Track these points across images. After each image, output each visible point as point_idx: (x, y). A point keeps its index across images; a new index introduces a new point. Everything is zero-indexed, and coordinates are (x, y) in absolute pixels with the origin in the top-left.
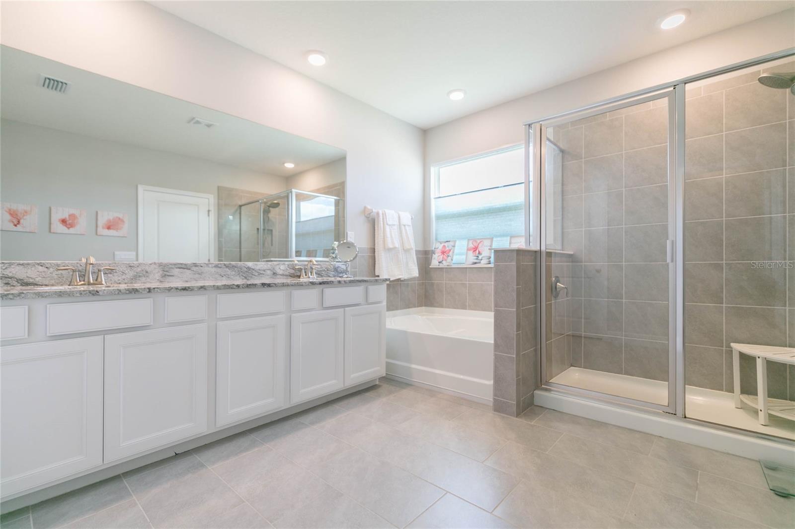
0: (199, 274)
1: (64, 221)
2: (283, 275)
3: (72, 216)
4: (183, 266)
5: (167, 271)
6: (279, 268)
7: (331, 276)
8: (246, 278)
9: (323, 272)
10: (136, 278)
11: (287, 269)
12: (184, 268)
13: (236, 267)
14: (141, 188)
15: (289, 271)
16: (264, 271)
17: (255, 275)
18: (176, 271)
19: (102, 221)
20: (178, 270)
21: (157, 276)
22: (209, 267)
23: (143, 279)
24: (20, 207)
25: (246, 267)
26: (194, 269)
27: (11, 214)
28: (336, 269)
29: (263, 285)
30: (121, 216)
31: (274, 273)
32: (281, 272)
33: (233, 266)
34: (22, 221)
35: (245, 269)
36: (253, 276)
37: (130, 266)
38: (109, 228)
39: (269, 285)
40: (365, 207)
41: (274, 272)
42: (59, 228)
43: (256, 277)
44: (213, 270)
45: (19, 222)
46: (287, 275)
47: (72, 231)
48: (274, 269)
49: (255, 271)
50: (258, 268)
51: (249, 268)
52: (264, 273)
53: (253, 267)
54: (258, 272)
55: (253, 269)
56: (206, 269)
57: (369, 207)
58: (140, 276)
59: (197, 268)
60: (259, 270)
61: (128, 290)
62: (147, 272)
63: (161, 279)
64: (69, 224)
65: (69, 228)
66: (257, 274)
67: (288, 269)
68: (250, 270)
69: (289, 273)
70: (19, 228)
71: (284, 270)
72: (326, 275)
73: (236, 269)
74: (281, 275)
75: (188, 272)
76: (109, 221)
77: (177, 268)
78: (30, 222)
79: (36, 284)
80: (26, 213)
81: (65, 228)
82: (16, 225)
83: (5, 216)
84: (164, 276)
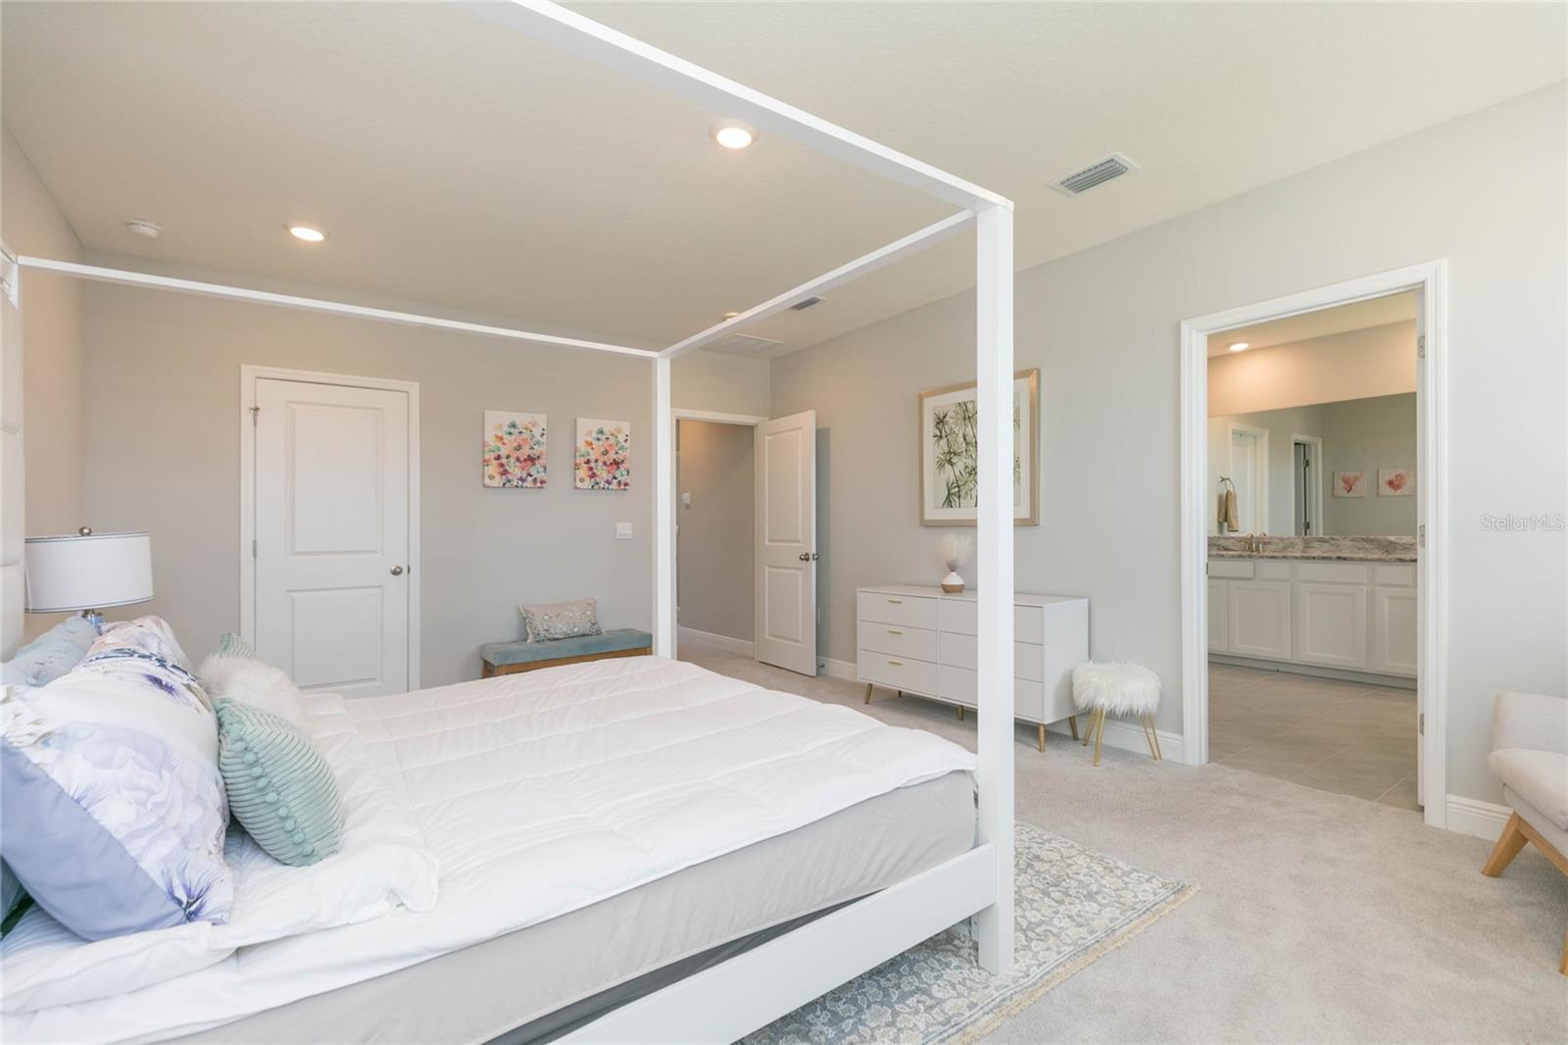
1: (1391, 483)
3: (1399, 477)
10: (1286, 548)
18: (1316, 544)
21: (1301, 547)
23: (1290, 549)
24: (1351, 474)
27: (1345, 482)
29: (1339, 558)
34: (1353, 487)
37: (1282, 540)
39: (1345, 559)
42: (1387, 491)
44: (1350, 543)
45: (1351, 489)
47: (1399, 492)
50: (1402, 542)
51: (1391, 542)
56: (1342, 542)
64: (1397, 485)
65: (1396, 490)
68: (1391, 544)
70: (1351, 494)
75: (1326, 544)
78: (1362, 487)
79: (1230, 550)
80: (1356, 478)
81: (1392, 491)
82: (1348, 492)
83: (1340, 485)
84: (1306, 547)
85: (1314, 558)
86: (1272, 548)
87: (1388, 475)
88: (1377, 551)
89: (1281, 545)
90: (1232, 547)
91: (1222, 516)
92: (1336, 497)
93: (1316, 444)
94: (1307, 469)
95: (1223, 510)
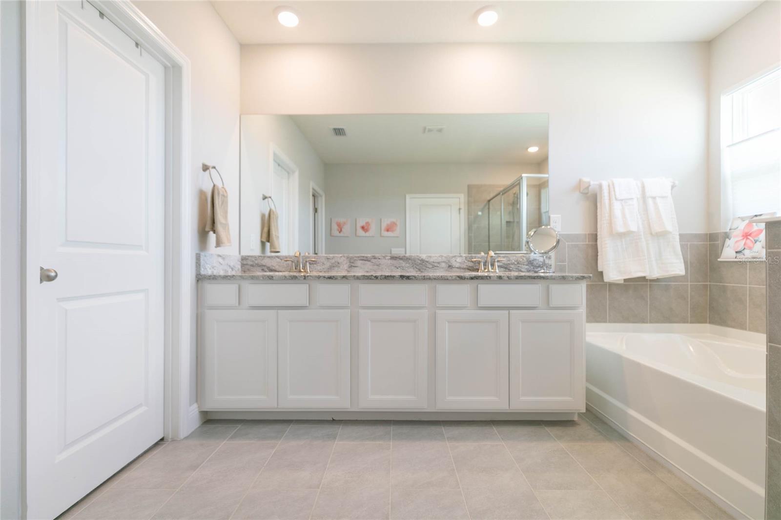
0: (377, 265)
1: (363, 228)
2: (459, 268)
3: (367, 223)
4: (365, 258)
5: (353, 263)
6: (456, 261)
7: (522, 270)
8: (419, 270)
9: (511, 266)
10: (331, 268)
11: (464, 262)
12: (365, 260)
13: (409, 259)
14: (408, 197)
15: (467, 264)
16: (439, 263)
17: (429, 268)
18: (359, 263)
19: (384, 225)
20: (361, 261)
21: (346, 267)
22: (386, 259)
24: (341, 220)
25: (420, 259)
26: (374, 261)
27: (338, 225)
28: (530, 263)
29: (402, 277)
30: (394, 220)
31: (450, 266)
32: (457, 265)
33: (407, 259)
34: (343, 230)
35: (419, 262)
36: (427, 269)
37: (328, 259)
38: (388, 230)
39: (408, 278)
40: (580, 181)
41: (450, 264)
42: (361, 232)
43: (430, 270)
44: (390, 262)
45: (341, 230)
46: (464, 269)
47: (367, 234)
48: (449, 261)
49: (430, 263)
51: (423, 261)
52: (438, 265)
53: (427, 260)
54: (433, 265)
55: (427, 262)
56: (383, 261)
57: (586, 179)
58: (334, 267)
59: (376, 260)
60: (433, 262)
61: (290, 276)
62: (338, 263)
63: (349, 270)
64: (366, 229)
65: (365, 232)
66: (431, 266)
67: (466, 261)
68: (423, 263)
69: (467, 266)
70: (342, 234)
71: (460, 263)
72: (516, 269)
73: (410, 261)
74: (457, 268)
75: (369, 263)
76: (388, 225)
77: (360, 260)
78: (347, 229)
79: (275, 271)
80: (345, 223)
81: (364, 233)
82: (340, 232)
83: (335, 227)
84: (351, 267)
85: (376, 277)
86: (319, 268)
87: (361, 222)
88: (411, 270)
89: (328, 264)
90: (277, 268)
91: (265, 235)
92: (333, 236)
93: (321, 196)
94: (316, 214)
95: (266, 230)
